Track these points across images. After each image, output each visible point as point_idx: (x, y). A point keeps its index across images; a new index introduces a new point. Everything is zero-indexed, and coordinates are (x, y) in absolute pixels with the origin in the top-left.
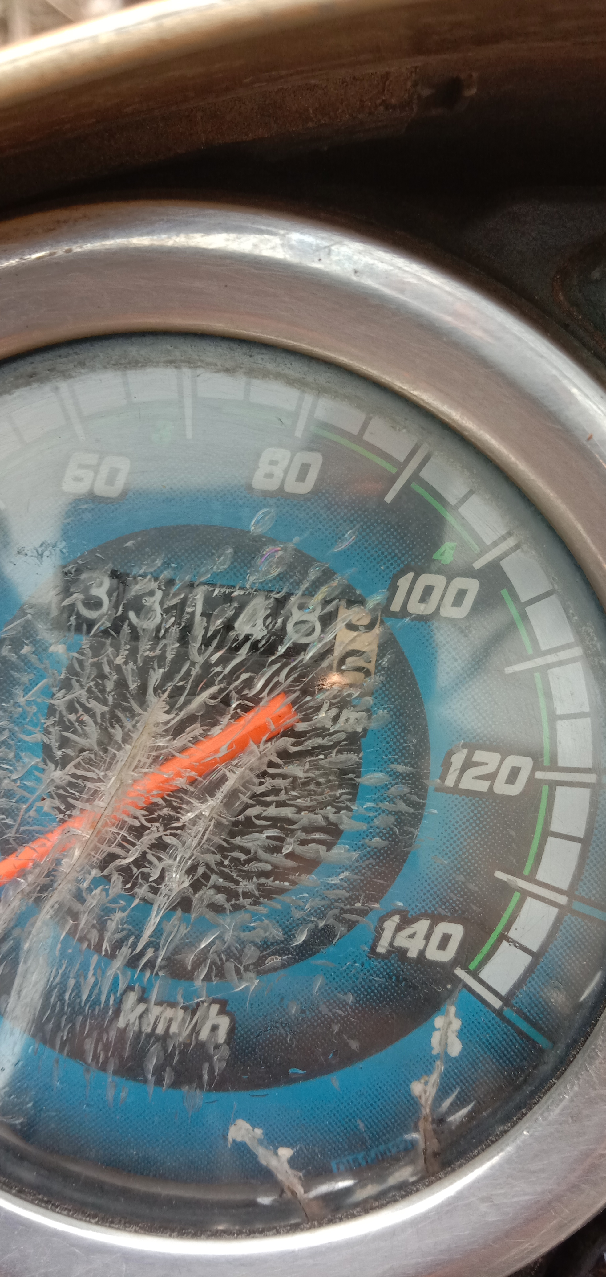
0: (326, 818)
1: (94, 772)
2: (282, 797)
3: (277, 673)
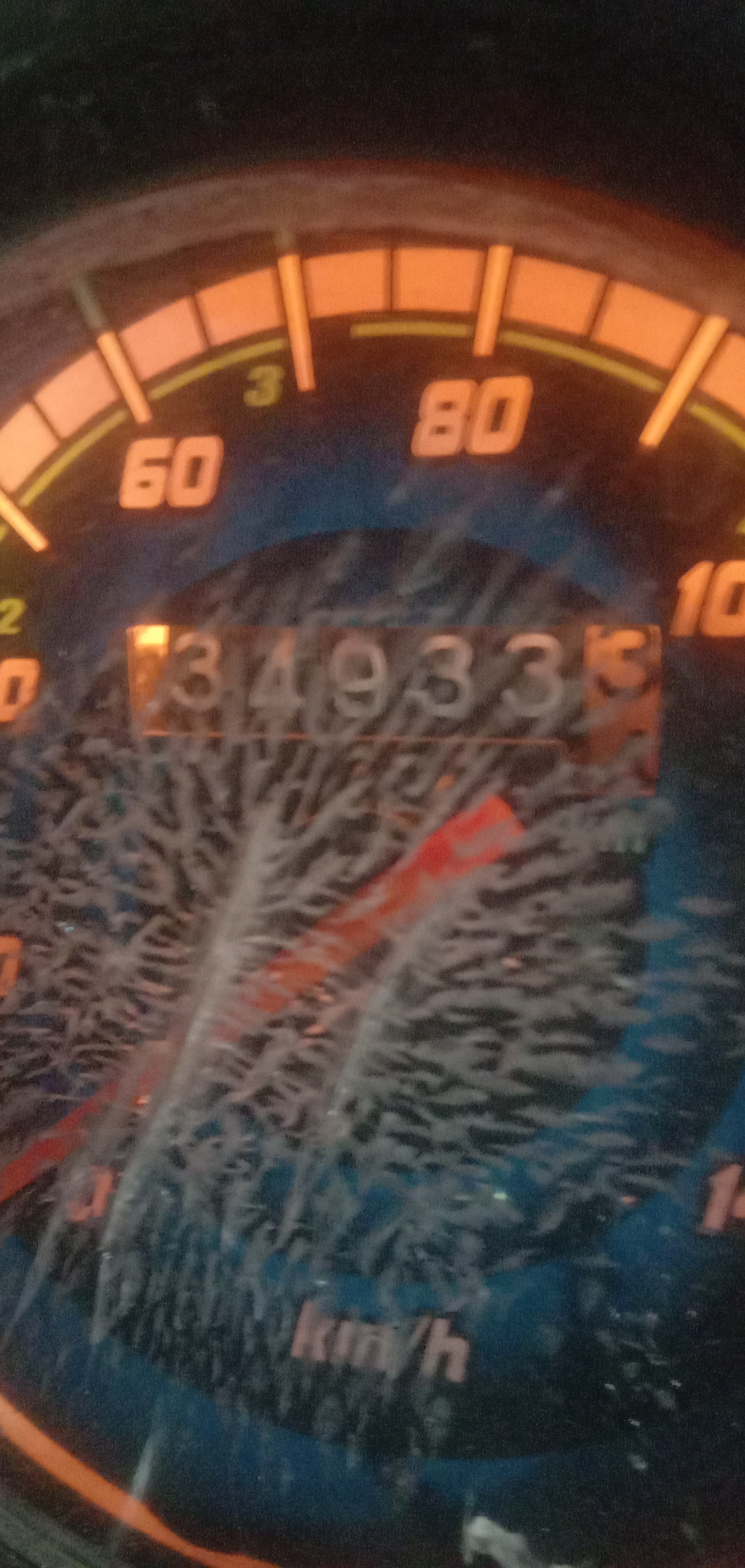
1: (172, 947)
3: (456, 752)
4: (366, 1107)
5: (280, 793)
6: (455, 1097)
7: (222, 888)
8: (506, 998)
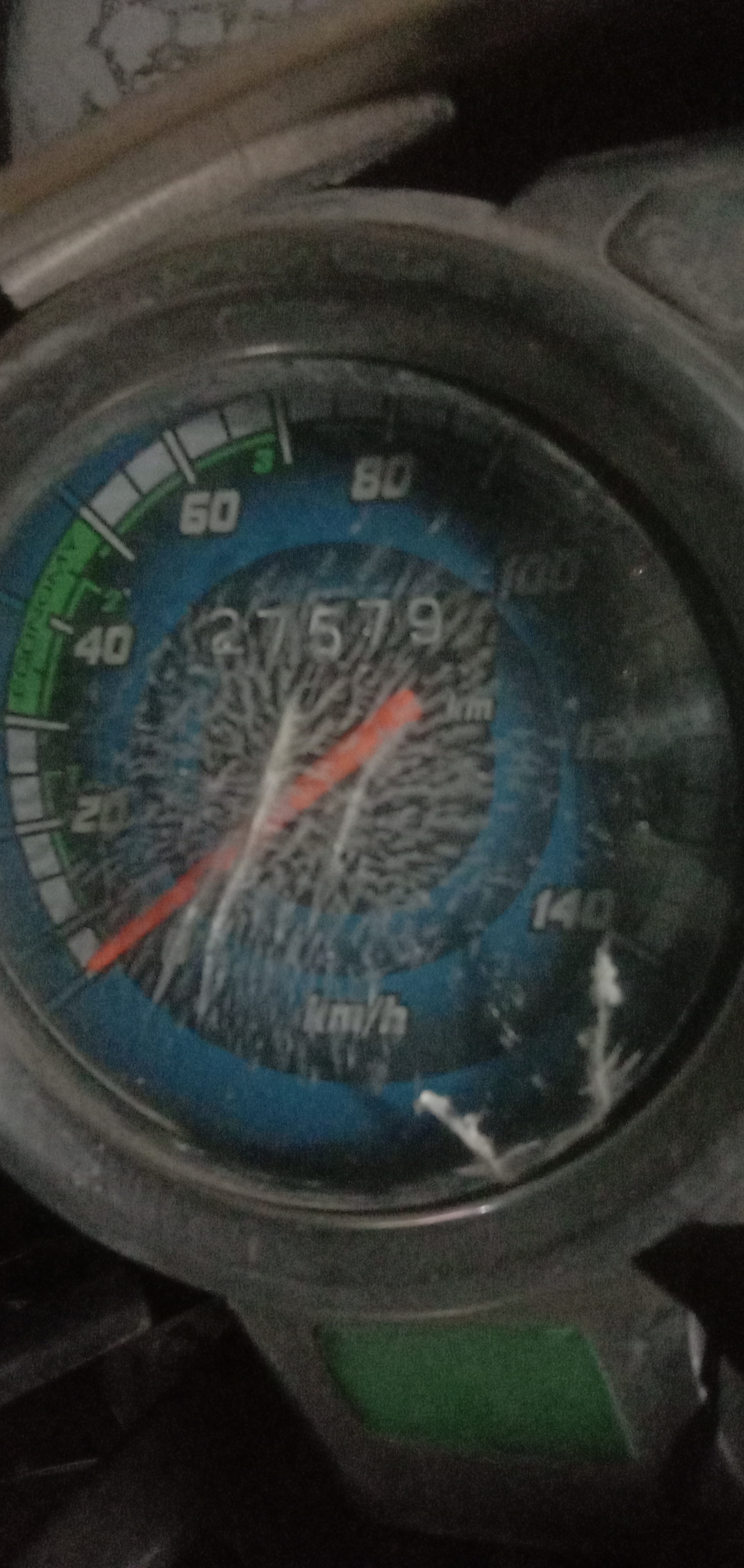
1: (243, 777)
4: (351, 856)
5: (299, 690)
6: (399, 845)
7: (270, 742)
8: (423, 790)
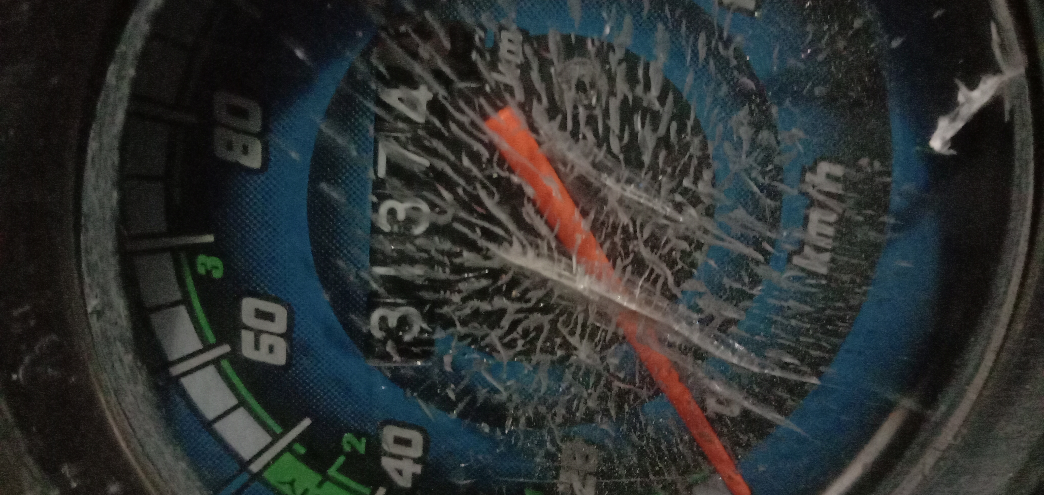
0: (620, 62)
1: (577, 317)
2: (598, 112)
3: (461, 126)
7: (540, 282)
